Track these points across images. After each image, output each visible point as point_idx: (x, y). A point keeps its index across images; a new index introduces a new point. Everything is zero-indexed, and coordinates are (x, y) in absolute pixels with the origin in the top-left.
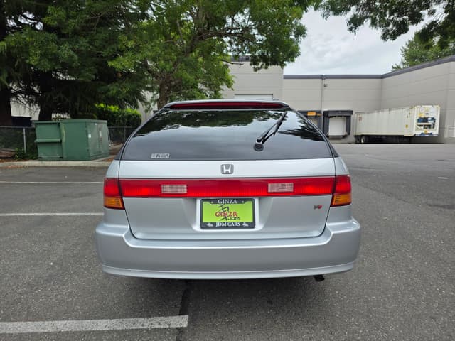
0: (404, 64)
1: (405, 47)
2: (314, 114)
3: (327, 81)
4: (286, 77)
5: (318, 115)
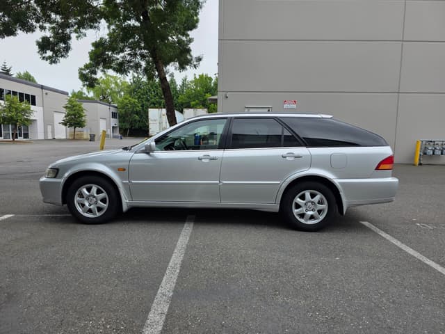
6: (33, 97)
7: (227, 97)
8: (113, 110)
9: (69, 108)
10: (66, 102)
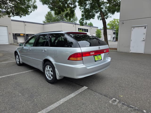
0: (46, 21)
1: (46, 16)
2: (23, 35)
3: (26, 23)
4: (12, 20)
5: (25, 35)
6: (88, 30)
7: (123, 23)
8: (114, 31)
9: (97, 32)
10: (96, 31)
